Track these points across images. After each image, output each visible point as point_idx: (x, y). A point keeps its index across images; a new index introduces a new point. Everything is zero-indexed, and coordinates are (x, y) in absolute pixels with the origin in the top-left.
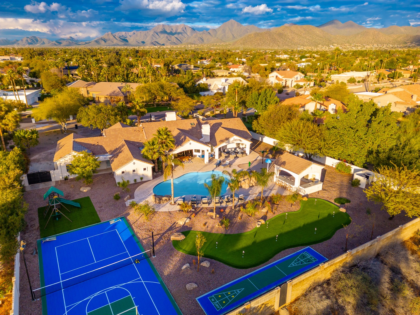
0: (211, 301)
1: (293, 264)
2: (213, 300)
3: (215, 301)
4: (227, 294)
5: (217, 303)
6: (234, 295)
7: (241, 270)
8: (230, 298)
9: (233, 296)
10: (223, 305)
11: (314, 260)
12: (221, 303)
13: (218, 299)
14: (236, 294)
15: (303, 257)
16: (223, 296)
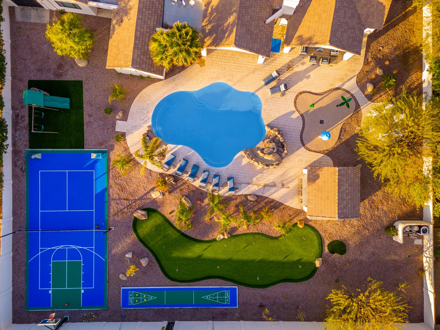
0: (130, 295)
1: (208, 297)
2: (131, 296)
3: (132, 297)
4: (143, 296)
5: (132, 299)
6: (147, 299)
7: (168, 279)
8: (143, 300)
9: (145, 300)
10: (135, 302)
11: (227, 302)
12: (135, 300)
13: (135, 296)
14: (148, 299)
15: (222, 295)
16: (139, 296)
